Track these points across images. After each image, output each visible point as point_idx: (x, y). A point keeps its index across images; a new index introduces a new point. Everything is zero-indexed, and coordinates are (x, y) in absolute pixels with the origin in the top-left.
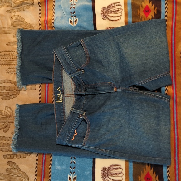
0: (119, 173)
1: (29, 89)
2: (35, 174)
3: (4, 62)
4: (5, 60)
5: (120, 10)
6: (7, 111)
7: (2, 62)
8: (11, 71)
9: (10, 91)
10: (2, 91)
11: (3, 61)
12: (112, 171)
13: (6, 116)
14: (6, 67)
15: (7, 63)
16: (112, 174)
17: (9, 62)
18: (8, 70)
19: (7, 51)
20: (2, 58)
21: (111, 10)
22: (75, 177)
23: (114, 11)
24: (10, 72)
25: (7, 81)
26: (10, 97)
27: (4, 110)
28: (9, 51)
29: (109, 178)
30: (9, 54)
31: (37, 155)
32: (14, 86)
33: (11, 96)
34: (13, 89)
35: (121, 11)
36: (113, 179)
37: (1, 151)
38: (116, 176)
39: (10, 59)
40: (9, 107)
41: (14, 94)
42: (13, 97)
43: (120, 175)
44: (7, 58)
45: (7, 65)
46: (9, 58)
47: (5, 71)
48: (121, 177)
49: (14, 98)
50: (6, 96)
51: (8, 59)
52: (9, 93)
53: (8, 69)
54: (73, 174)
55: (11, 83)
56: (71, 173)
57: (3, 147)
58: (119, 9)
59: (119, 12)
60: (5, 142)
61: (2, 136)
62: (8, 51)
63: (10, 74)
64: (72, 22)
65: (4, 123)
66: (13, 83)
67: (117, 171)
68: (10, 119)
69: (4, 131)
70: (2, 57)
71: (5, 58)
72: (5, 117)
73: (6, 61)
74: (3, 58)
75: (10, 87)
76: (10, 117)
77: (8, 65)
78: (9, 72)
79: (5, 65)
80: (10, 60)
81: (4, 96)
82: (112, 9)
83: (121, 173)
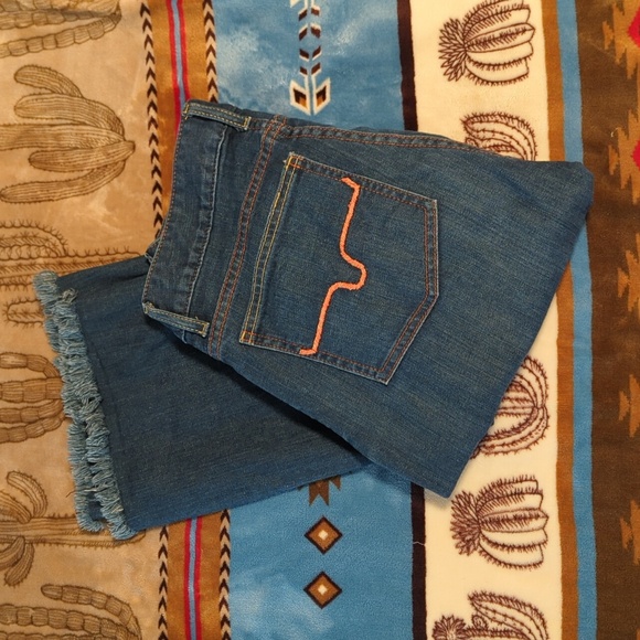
5: (524, 31)
6: (15, 493)
8: (25, 314)
9: (25, 405)
13: (11, 514)
14: (5, 296)
15: (6, 281)
17: (16, 273)
18: (14, 307)
21: (484, 31)
23: (497, 34)
24: (23, 319)
25: (10, 360)
26: (32, 426)
27: (2, 486)
32: (42, 379)
33: (30, 423)
35: (528, 34)
39: (20, 258)
40: (24, 475)
41: (43, 414)
42: (39, 429)
44: (4, 256)
45: (7, 285)
46: (14, 256)
49: (45, 431)
50: (8, 426)
51: (10, 259)
52: (24, 414)
53: (14, 303)
55: (27, 366)
58: (520, 28)
59: (521, 38)
60: (14, 628)
62: (8, 224)
63: (21, 325)
64: (304, 97)
65: (6, 545)
66: (35, 366)
68: (32, 528)
69: (7, 582)
72: (6, 518)
73: (2, 268)
75: (26, 385)
76: (31, 517)
77: (12, 287)
78: (15, 318)
80: (20, 265)
82: (490, 28)
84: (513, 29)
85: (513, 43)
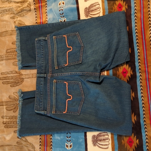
0: (106, 139)
1: (31, 77)
2: (40, 144)
3: (10, 57)
4: (11, 55)
5: (99, 8)
6: (15, 96)
7: (9, 58)
10: (11, 80)
11: (10, 56)
12: (100, 138)
13: (14, 99)
14: (13, 61)
15: (13, 58)
16: (101, 140)
17: (15, 57)
18: (14, 63)
19: (12, 49)
20: (9, 54)
21: (92, 9)
22: (71, 144)
23: (94, 9)
24: (16, 65)
25: (14, 72)
26: (17, 84)
27: (13, 95)
28: (14, 49)
29: (99, 144)
30: (14, 51)
32: (19, 75)
33: (17, 83)
34: (19, 78)
35: (99, 9)
36: (101, 145)
37: (12, 127)
38: (104, 141)
41: (19, 81)
42: (19, 84)
43: (107, 141)
44: (13, 54)
45: (13, 59)
46: (14, 54)
47: (12, 64)
48: (108, 142)
50: (13, 84)
52: (16, 81)
53: (14, 62)
54: (69, 143)
55: (16, 73)
56: (68, 141)
57: (14, 124)
58: (98, 8)
60: (15, 120)
61: (12, 116)
62: (13, 48)
63: (16, 66)
65: (13, 105)
66: (18, 73)
67: (104, 137)
69: (14, 112)
70: (9, 53)
71: (11, 54)
72: (14, 100)
73: (12, 56)
74: (10, 55)
75: (17, 76)
76: (18, 100)
77: (14, 59)
79: (12, 59)
81: (12, 84)
82: (93, 8)
83: (107, 139)
84: (97, 8)
85: (97, 10)
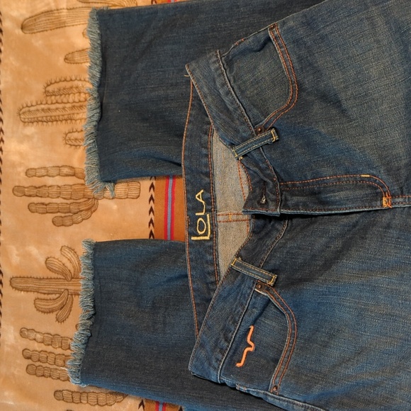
1: (123, 195)
3: (58, 113)
4: (60, 106)
6: (65, 261)
7: (54, 114)
8: (76, 139)
9: (72, 201)
10: (54, 200)
11: (57, 109)
13: (62, 273)
14: (64, 127)
15: (66, 117)
17: (71, 112)
18: (69, 135)
19: (65, 80)
20: (54, 101)
24: (74, 143)
25: (65, 170)
26: (75, 216)
27: (58, 255)
28: (71, 80)
30: (71, 88)
31: (142, 404)
32: (82, 185)
33: (75, 214)
34: (81, 194)
37: (50, 376)
39: (74, 102)
40: (70, 248)
41: (82, 208)
42: (80, 218)
44: (65, 100)
45: (66, 120)
46: (71, 100)
47: (60, 139)
49: (83, 220)
50: (63, 215)
51: (68, 102)
52: (71, 207)
53: (70, 132)
55: (74, 175)
57: (55, 367)
60: (59, 351)
61: (53, 333)
62: (68, 79)
63: (73, 147)
65: (58, 295)
66: (80, 175)
68: (73, 285)
69: (57, 320)
70: (53, 97)
71: (60, 101)
72: (60, 276)
73: (64, 108)
74: (57, 102)
75: (74, 187)
76: (72, 278)
77: (69, 121)
78: (70, 143)
79: (61, 121)
80: (74, 106)
81: (59, 214)
